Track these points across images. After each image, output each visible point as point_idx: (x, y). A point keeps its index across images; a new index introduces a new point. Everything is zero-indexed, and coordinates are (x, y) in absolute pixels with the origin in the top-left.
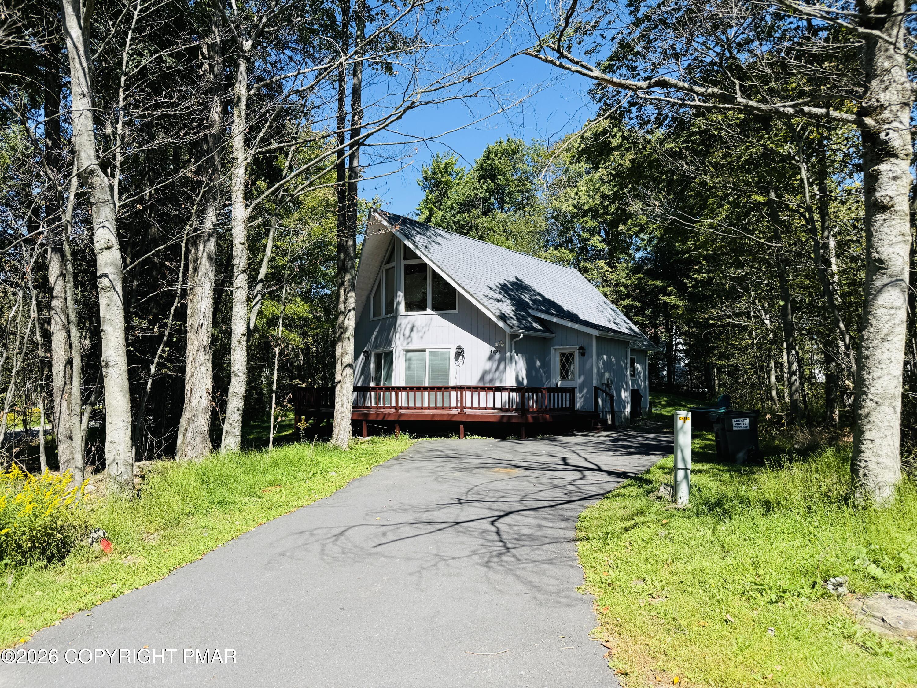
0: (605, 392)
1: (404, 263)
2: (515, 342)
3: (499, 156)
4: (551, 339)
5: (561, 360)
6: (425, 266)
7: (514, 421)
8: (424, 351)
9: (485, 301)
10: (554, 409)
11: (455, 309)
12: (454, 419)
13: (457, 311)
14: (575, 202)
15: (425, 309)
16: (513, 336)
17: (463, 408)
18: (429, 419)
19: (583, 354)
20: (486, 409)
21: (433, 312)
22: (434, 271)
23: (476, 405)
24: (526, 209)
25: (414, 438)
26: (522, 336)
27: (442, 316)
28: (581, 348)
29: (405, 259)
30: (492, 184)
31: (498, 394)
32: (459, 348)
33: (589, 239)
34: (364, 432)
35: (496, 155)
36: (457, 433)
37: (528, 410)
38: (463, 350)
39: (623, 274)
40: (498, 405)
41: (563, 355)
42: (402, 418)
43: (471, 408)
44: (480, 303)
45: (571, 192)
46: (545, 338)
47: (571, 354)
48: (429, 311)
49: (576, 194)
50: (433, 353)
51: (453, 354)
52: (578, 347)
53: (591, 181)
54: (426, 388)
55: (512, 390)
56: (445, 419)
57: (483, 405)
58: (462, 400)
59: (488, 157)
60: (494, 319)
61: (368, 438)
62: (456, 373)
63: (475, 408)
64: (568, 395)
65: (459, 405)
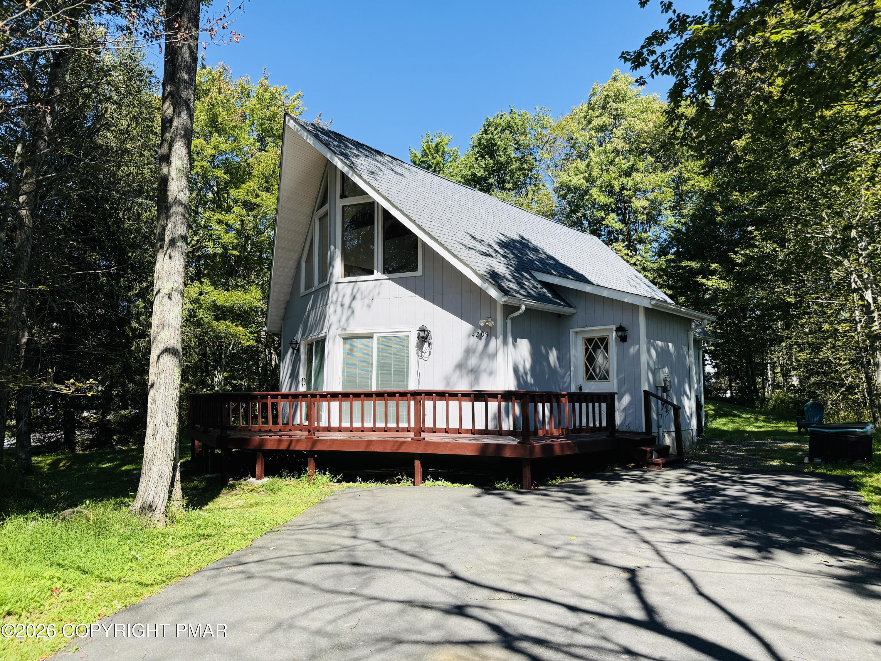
0: (661, 399)
1: (340, 203)
2: (513, 319)
3: (499, 129)
4: (570, 316)
5: (587, 349)
6: (372, 205)
7: (508, 454)
8: (370, 336)
9: (463, 253)
10: (580, 429)
11: (415, 269)
12: (403, 450)
13: (419, 273)
14: (586, 175)
15: (371, 273)
16: (508, 309)
17: (420, 430)
18: (362, 449)
19: (623, 339)
20: (459, 431)
21: (385, 277)
22: (385, 212)
23: (441, 424)
24: (529, 188)
25: (339, 481)
26: (523, 308)
27: (397, 281)
28: (620, 329)
29: (343, 196)
30: (491, 162)
31: (480, 406)
32: (422, 330)
33: (603, 219)
34: (259, 470)
35: (496, 129)
36: (411, 475)
37: (536, 433)
38: (428, 334)
39: (649, 256)
40: (480, 425)
41: (589, 341)
42: (319, 448)
43: (434, 430)
44: (454, 255)
45: (582, 165)
46: (560, 316)
47: (604, 340)
48: (377, 275)
49: (588, 166)
50: (385, 340)
51: (413, 341)
52: (614, 327)
53: (605, 152)
54: (369, 395)
55: (507, 396)
56: (388, 449)
57: (454, 424)
58: (420, 415)
59: (486, 132)
60: (477, 281)
61: (265, 480)
62: (418, 370)
63: (441, 430)
64: (604, 405)
65: (413, 425)
